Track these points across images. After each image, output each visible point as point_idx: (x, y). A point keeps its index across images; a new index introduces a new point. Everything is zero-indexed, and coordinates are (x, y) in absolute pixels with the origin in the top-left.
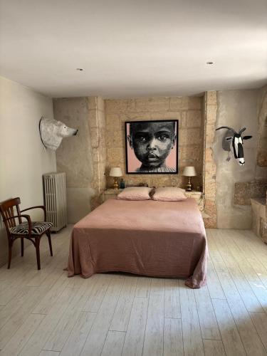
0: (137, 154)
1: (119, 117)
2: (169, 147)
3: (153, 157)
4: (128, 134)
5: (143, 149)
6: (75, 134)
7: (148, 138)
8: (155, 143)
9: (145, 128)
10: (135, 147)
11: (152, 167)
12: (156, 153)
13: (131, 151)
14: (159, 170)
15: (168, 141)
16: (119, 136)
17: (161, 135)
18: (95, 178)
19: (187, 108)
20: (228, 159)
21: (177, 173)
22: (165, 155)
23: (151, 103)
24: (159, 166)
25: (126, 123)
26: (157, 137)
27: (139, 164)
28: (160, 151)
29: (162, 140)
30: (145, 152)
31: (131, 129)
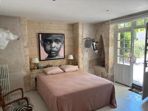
0: (45, 50)
1: (35, 30)
2: (61, 47)
3: (53, 51)
4: (40, 39)
5: (48, 47)
6: (18, 39)
7: (51, 42)
8: (54, 44)
9: (49, 37)
10: (45, 47)
11: (53, 56)
12: (55, 49)
13: (42, 49)
14: (57, 58)
15: (60, 44)
16: (35, 41)
17: (57, 41)
18: (26, 65)
19: (67, 29)
20: (87, 51)
21: (64, 58)
22: (59, 50)
23: (52, 25)
24: (56, 56)
25: (39, 34)
26: (55, 42)
27: (47, 55)
28: (57, 48)
29: (57, 43)
30: (50, 49)
31: (42, 37)
